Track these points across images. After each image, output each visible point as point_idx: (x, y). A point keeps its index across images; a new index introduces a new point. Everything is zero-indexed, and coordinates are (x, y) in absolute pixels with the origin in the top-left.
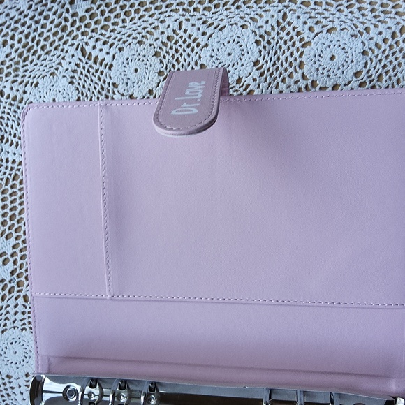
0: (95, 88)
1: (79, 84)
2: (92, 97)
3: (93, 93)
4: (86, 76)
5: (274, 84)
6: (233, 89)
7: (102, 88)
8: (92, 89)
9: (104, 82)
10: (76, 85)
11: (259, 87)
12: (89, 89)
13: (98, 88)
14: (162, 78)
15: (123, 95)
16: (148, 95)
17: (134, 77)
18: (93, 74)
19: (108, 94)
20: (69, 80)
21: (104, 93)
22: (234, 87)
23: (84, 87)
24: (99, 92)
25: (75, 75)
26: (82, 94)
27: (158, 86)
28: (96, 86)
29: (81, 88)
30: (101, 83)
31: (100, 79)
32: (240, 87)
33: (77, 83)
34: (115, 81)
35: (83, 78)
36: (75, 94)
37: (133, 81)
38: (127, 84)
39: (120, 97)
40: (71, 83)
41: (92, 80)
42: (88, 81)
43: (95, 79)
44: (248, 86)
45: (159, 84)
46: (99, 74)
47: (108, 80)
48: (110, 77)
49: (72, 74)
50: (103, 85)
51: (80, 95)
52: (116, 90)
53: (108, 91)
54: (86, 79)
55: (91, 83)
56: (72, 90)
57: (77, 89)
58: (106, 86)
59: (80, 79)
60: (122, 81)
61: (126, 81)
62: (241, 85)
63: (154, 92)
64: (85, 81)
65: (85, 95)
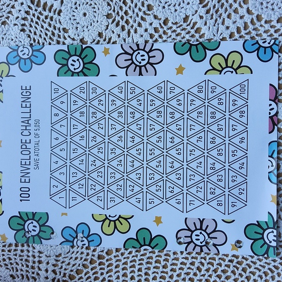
0: (46, 35)
1: (30, 31)
2: (43, 44)
3: (45, 39)
4: (37, 23)
5: (220, 21)
6: (181, 28)
7: (53, 34)
8: (43, 36)
9: (55, 28)
10: (27, 32)
11: (206, 24)
12: (40, 36)
13: (49, 34)
14: (110, 21)
15: (73, 39)
16: (98, 38)
17: (83, 21)
18: (43, 21)
19: (59, 39)
20: (20, 28)
21: (55, 38)
22: (181, 25)
23: (35, 33)
24: (50, 38)
25: (26, 23)
26: (34, 41)
27: (107, 28)
28: (47, 32)
29: (32, 35)
30: (51, 29)
31: (50, 25)
32: (187, 26)
33: (28, 31)
34: (65, 26)
35: (33, 24)
36: (27, 42)
37: (83, 25)
38: (77, 28)
39: (71, 42)
40: (23, 30)
41: (42, 27)
42: (39, 28)
43: (46, 26)
44: (195, 24)
45: (108, 26)
46: (48, 20)
47: (58, 25)
48: (60, 23)
49: (23, 22)
50: (54, 31)
51: (32, 42)
52: (66, 35)
53: (59, 36)
54: (37, 26)
55: (42, 29)
56: (23, 38)
57: (29, 36)
58: (56, 32)
59: (31, 26)
60: (71, 26)
61: (75, 25)
62: (188, 23)
63: (104, 34)
64: (36, 28)
65: (37, 41)
